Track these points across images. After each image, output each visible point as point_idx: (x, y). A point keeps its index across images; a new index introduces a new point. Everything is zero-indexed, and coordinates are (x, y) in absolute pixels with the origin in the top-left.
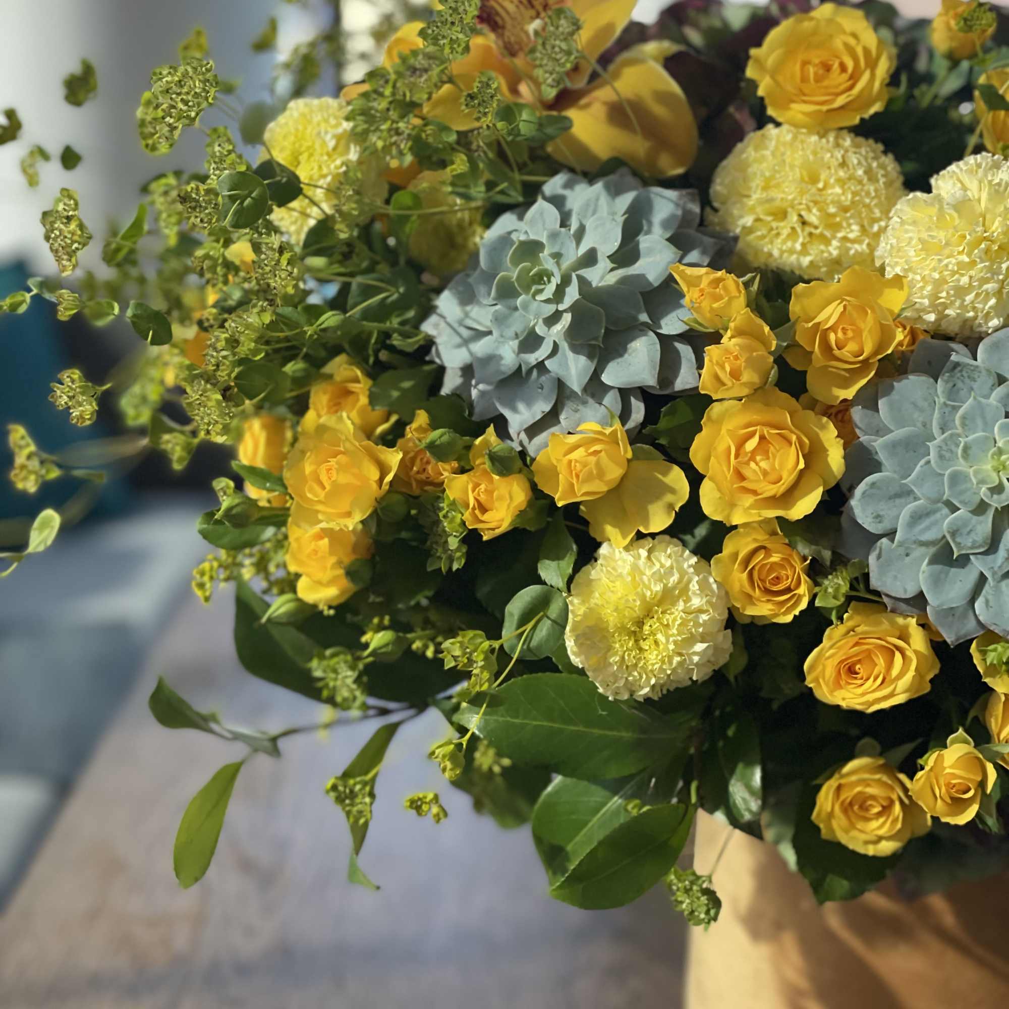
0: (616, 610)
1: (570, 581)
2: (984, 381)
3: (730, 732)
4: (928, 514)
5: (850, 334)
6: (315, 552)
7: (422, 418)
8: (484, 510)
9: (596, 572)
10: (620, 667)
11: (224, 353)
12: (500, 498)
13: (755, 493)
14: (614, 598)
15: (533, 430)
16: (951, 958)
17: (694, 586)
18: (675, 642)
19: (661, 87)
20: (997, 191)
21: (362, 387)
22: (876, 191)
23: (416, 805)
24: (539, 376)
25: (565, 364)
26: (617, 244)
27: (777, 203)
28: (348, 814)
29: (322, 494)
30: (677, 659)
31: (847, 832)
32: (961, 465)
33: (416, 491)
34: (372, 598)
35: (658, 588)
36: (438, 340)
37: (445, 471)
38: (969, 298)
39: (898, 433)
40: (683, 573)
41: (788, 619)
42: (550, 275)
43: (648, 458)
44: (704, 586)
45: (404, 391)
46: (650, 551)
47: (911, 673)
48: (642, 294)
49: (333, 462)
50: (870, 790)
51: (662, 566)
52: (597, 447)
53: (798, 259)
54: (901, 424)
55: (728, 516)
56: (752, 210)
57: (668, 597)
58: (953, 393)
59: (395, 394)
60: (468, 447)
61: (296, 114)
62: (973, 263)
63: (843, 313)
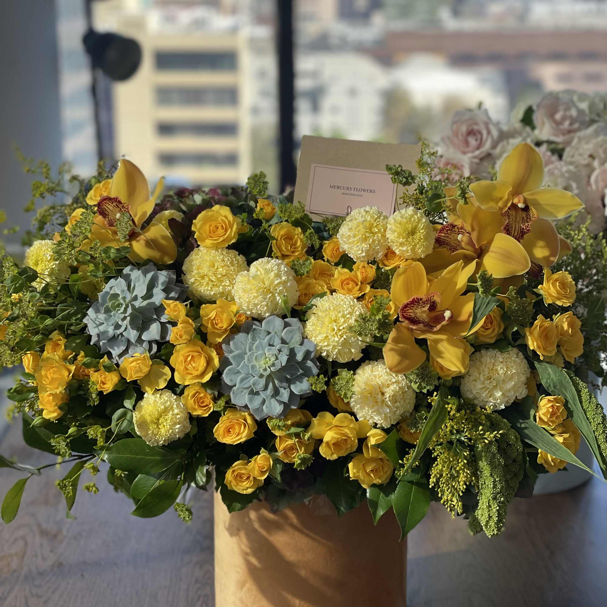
0: (149, 415)
1: (134, 407)
2: (263, 334)
3: (197, 455)
4: (246, 378)
5: (219, 321)
6: (48, 401)
7: (82, 353)
8: (104, 384)
9: (143, 403)
10: (152, 435)
11: (11, 336)
12: (109, 380)
13: (192, 374)
14: (148, 411)
15: (120, 356)
16: (296, 533)
17: (175, 406)
18: (170, 425)
19: (164, 234)
20: (267, 272)
21: (63, 342)
22: (234, 269)
23: (88, 488)
24: (122, 337)
25: (129, 334)
26: (145, 292)
27: (202, 274)
28: (64, 493)
29: (48, 381)
30: (171, 431)
31: (236, 487)
32: (254, 363)
33: (81, 378)
34: (69, 416)
35: (163, 407)
36: (88, 325)
37: (91, 371)
38: (259, 307)
39: (236, 352)
40: (171, 402)
41: (207, 415)
42: (122, 304)
43: (159, 364)
44: (178, 406)
45: (77, 343)
46: (161, 395)
47: (246, 431)
48: (154, 309)
49: (51, 370)
50: (242, 472)
51: (164, 400)
52: (139, 362)
53: (210, 293)
54: (237, 349)
55: (184, 382)
56: (194, 276)
57: (166, 411)
58: (254, 339)
59: (74, 345)
60: (98, 363)
61: (36, 247)
62: (258, 296)
63: (216, 314)
